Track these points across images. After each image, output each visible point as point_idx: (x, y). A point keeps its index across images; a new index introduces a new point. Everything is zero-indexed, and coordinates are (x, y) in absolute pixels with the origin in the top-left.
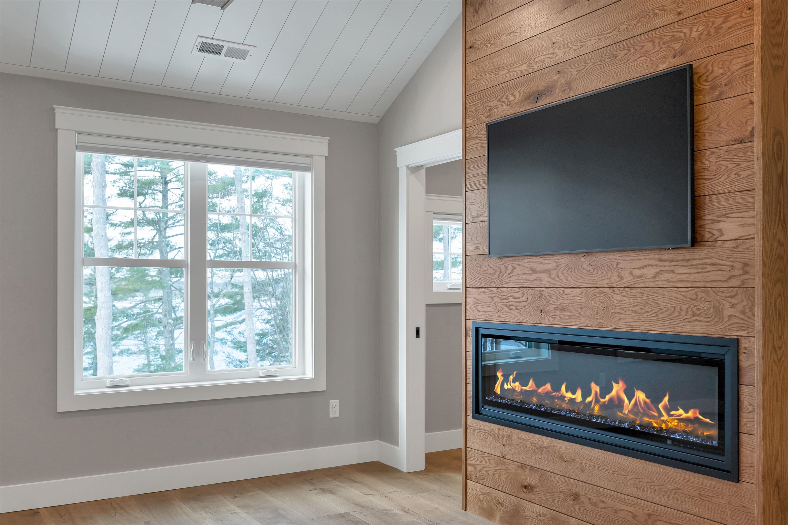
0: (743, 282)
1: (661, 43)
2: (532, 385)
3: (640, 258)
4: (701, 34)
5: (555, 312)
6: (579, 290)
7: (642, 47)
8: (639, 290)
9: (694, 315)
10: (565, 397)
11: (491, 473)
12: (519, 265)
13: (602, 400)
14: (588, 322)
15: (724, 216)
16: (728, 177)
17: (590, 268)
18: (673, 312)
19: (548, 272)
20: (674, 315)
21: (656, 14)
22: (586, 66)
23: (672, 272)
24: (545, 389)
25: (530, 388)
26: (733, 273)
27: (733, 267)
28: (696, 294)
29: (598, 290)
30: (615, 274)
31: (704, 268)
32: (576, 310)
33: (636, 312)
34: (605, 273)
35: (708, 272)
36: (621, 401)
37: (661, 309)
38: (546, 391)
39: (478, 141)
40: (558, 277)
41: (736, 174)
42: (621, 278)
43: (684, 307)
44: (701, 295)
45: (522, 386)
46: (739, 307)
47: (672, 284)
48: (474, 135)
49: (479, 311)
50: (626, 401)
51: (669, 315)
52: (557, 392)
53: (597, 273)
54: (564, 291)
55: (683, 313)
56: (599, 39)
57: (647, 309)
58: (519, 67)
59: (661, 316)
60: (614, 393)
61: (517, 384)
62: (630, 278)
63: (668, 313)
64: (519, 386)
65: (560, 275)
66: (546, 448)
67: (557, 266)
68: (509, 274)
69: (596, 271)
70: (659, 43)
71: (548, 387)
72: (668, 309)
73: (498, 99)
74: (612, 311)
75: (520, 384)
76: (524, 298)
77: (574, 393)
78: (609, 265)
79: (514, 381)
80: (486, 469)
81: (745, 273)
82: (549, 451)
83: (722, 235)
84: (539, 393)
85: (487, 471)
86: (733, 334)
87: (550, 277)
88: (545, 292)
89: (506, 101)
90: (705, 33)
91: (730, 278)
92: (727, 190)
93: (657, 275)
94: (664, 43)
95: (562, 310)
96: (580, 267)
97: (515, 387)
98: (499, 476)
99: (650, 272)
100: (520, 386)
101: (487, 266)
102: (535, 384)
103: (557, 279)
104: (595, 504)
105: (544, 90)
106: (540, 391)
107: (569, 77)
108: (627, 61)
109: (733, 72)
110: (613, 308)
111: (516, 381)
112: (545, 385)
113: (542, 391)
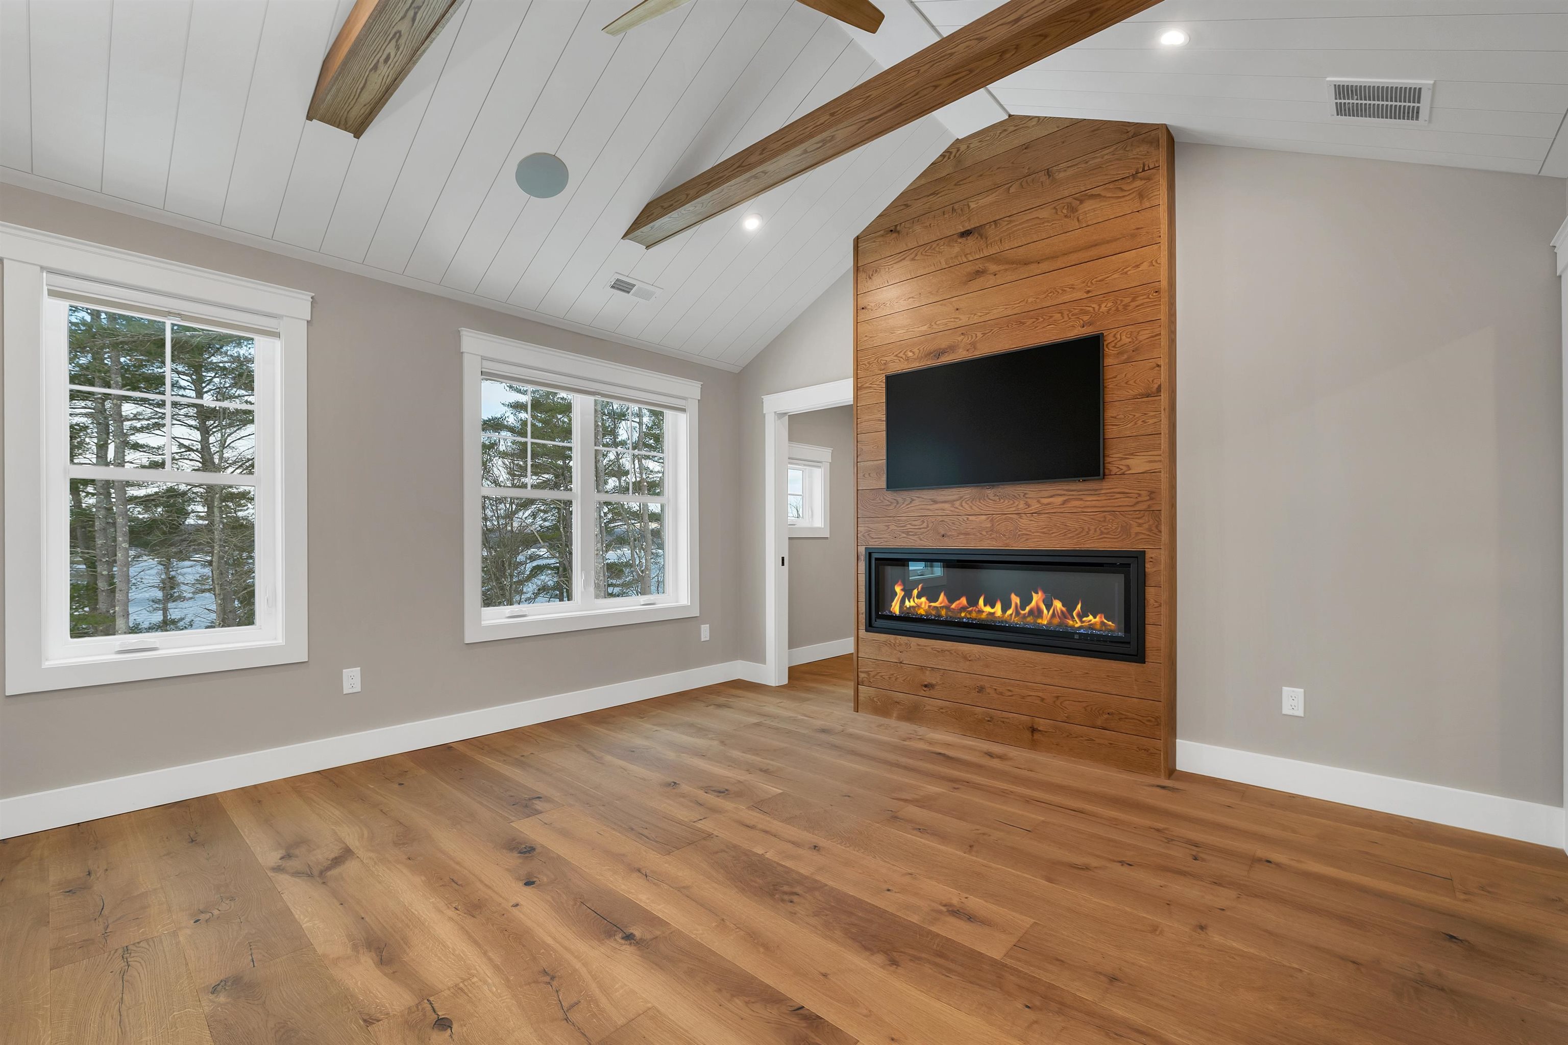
0: (1149, 506)
1: (1070, 315)
2: (943, 600)
3: (1048, 489)
4: (1110, 310)
5: (958, 536)
6: (984, 517)
7: (1051, 317)
8: (1046, 515)
9: (1102, 533)
10: (983, 612)
12: (918, 497)
13: (1023, 612)
14: (994, 543)
15: (1132, 454)
16: (1136, 424)
17: (997, 498)
18: (1082, 532)
19: (952, 502)
20: (1083, 534)
21: (1065, 291)
22: (992, 330)
23: (1081, 499)
24: (960, 604)
25: (941, 603)
26: (1140, 499)
27: (1140, 495)
28: (1105, 517)
29: (1004, 516)
30: (1022, 502)
31: (1112, 496)
32: (981, 534)
33: (1044, 533)
34: (1012, 502)
35: (1116, 499)
36: (1040, 612)
37: (1069, 530)
38: (961, 606)
39: (872, 390)
40: (962, 506)
41: (1143, 421)
42: (1029, 506)
43: (1093, 527)
44: (1109, 517)
45: (930, 602)
46: (1146, 526)
47: (1080, 509)
48: (867, 385)
49: (873, 538)
50: (1045, 611)
51: (1077, 534)
52: (973, 607)
53: (1004, 502)
54: (968, 519)
55: (1092, 532)
56: (1006, 308)
57: (1055, 530)
58: (918, 327)
59: (1070, 535)
60: (1033, 603)
61: (923, 599)
62: (1038, 506)
63: (1076, 533)
64: (925, 603)
65: (964, 504)
66: (948, 651)
67: (961, 498)
68: (907, 505)
69: (1002, 501)
70: (1068, 315)
71: (964, 601)
72: (1077, 530)
73: (895, 354)
74: (1019, 533)
75: (927, 599)
76: (925, 525)
77: (993, 607)
78: (1016, 495)
79: (919, 597)
81: (1151, 499)
82: (951, 653)
83: (1130, 469)
84: (953, 609)
86: (1140, 547)
87: (953, 506)
88: (946, 519)
89: (904, 357)
90: (1114, 309)
91: (1138, 503)
92: (1135, 434)
93: (1064, 502)
94: (1073, 315)
95: (966, 534)
96: (986, 498)
97: (921, 603)
99: (1060, 500)
100: (927, 602)
101: (882, 498)
102: (948, 599)
103: (961, 508)
104: (1001, 694)
105: (947, 349)
106: (953, 606)
107: (974, 338)
108: (1036, 327)
109: (1141, 341)
110: (1020, 531)
111: (923, 596)
112: (959, 599)
113: (955, 607)
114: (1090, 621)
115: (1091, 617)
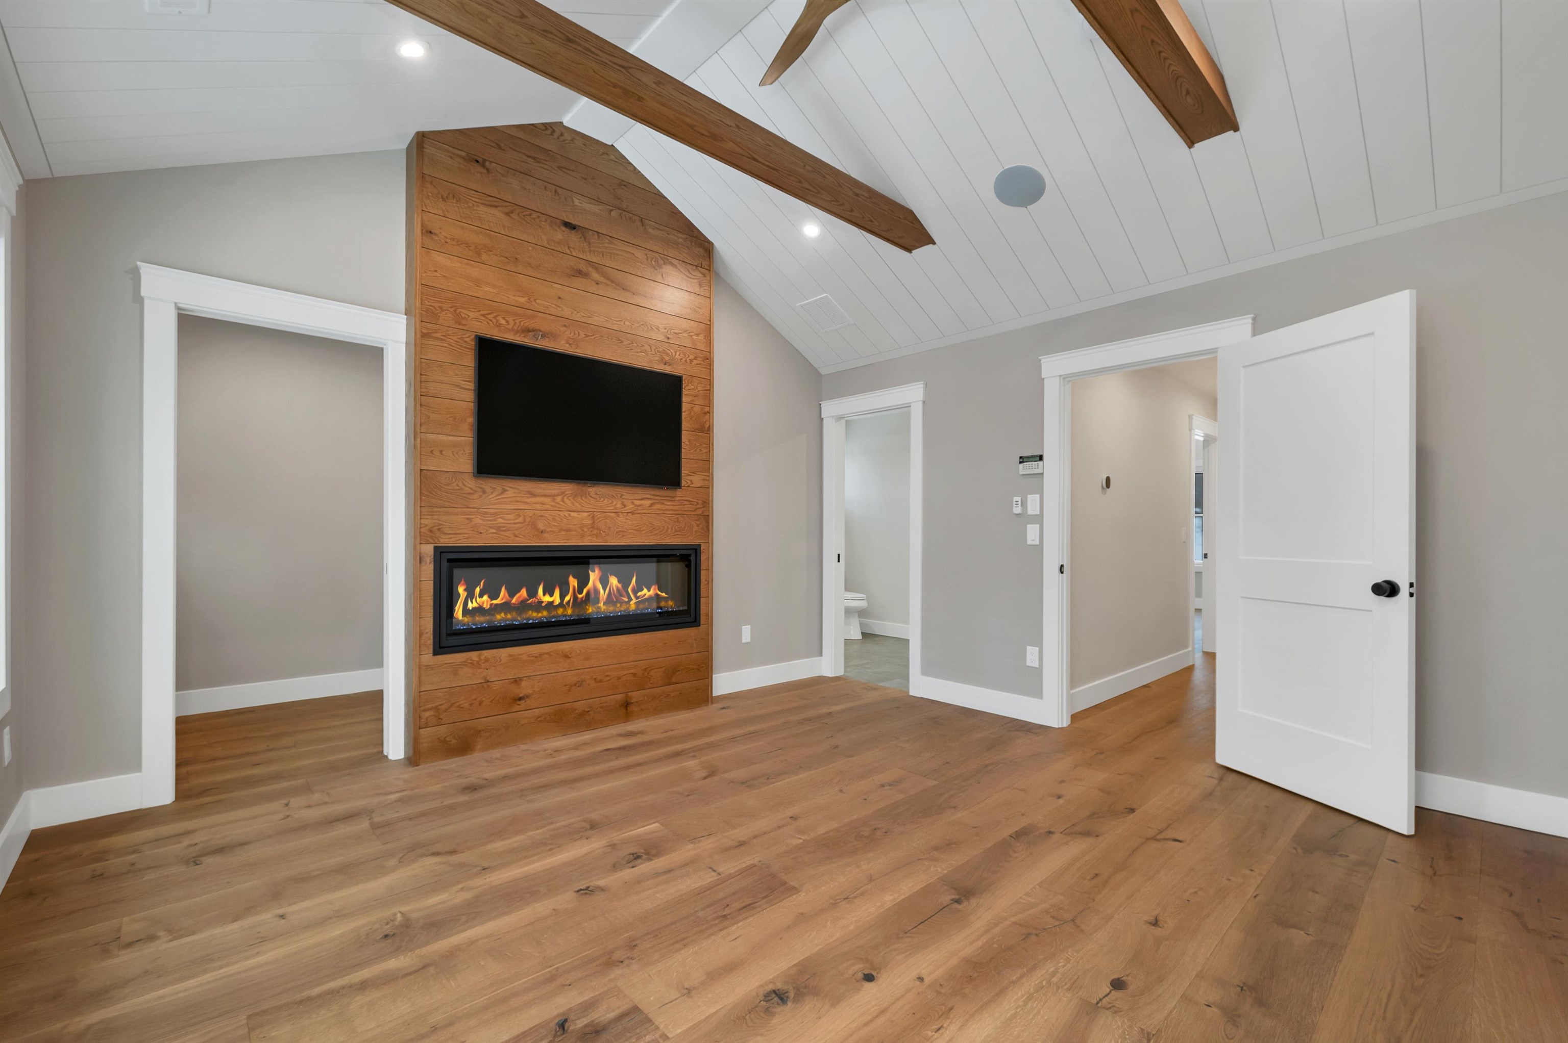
0: (703, 512)
1: (656, 350)
3: (640, 492)
4: (682, 359)
5: (559, 532)
6: (585, 514)
7: (643, 346)
8: (638, 515)
9: (676, 531)
11: (466, 705)
12: (511, 488)
14: (595, 539)
15: (694, 473)
16: (696, 450)
17: (597, 497)
18: (663, 530)
19: (553, 496)
20: (664, 532)
21: (653, 329)
22: (594, 335)
23: (663, 504)
26: (698, 506)
27: (698, 503)
28: (678, 519)
29: (604, 514)
30: (620, 503)
31: (683, 503)
32: (582, 530)
33: (635, 530)
34: (611, 501)
35: (684, 505)
37: (655, 528)
39: (445, 345)
40: (563, 501)
41: (700, 450)
42: (625, 506)
43: (670, 527)
44: (681, 519)
46: (701, 526)
47: (662, 511)
48: (438, 335)
49: (447, 534)
51: (660, 532)
53: (603, 501)
54: (569, 515)
55: (669, 530)
56: (607, 321)
57: (644, 528)
58: (514, 296)
59: (655, 533)
62: (631, 506)
63: (659, 530)
65: (566, 500)
66: (546, 654)
67: (563, 493)
68: (498, 495)
69: (602, 499)
70: (655, 349)
72: (660, 528)
73: (482, 312)
74: (617, 530)
76: (521, 520)
78: (614, 495)
80: (457, 704)
81: (704, 507)
82: (550, 656)
83: (693, 484)
85: (459, 706)
86: (697, 542)
87: (554, 500)
88: (546, 514)
89: (494, 321)
90: (684, 359)
91: (696, 509)
92: (695, 458)
93: (652, 505)
94: (658, 351)
95: (569, 530)
96: (587, 495)
98: (480, 704)
99: (647, 503)
101: (460, 484)
103: (563, 504)
105: (548, 334)
107: (576, 335)
108: (631, 350)
109: (699, 391)
110: (617, 528)
114: (645, 595)
115: (645, 590)
